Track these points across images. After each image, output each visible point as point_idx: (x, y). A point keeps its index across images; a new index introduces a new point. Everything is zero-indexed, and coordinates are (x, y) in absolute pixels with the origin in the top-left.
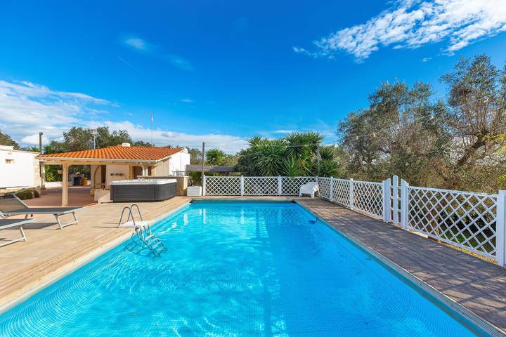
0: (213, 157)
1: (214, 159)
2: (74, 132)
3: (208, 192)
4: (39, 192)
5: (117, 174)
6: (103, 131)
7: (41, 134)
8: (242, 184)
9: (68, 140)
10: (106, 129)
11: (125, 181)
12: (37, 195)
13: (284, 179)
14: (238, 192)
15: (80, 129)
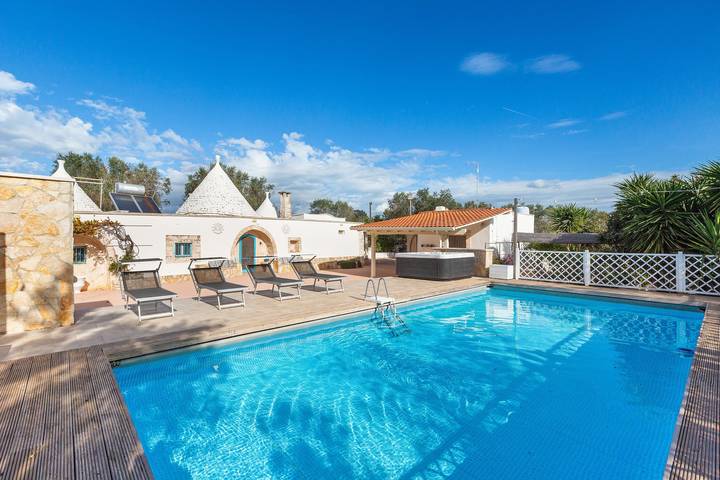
0: (564, 219)
1: (565, 221)
2: (397, 198)
3: (524, 274)
4: (362, 262)
5: (428, 246)
6: (423, 194)
7: (371, 204)
8: (587, 264)
9: (391, 207)
10: (426, 191)
11: (426, 253)
12: (360, 266)
13: (692, 260)
14: (578, 278)
15: (402, 194)
